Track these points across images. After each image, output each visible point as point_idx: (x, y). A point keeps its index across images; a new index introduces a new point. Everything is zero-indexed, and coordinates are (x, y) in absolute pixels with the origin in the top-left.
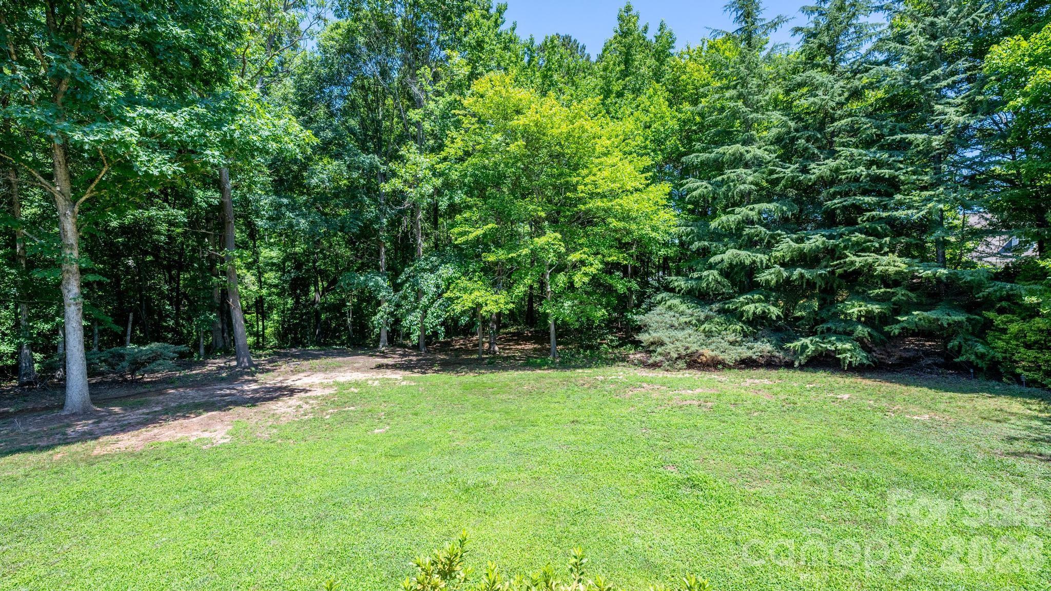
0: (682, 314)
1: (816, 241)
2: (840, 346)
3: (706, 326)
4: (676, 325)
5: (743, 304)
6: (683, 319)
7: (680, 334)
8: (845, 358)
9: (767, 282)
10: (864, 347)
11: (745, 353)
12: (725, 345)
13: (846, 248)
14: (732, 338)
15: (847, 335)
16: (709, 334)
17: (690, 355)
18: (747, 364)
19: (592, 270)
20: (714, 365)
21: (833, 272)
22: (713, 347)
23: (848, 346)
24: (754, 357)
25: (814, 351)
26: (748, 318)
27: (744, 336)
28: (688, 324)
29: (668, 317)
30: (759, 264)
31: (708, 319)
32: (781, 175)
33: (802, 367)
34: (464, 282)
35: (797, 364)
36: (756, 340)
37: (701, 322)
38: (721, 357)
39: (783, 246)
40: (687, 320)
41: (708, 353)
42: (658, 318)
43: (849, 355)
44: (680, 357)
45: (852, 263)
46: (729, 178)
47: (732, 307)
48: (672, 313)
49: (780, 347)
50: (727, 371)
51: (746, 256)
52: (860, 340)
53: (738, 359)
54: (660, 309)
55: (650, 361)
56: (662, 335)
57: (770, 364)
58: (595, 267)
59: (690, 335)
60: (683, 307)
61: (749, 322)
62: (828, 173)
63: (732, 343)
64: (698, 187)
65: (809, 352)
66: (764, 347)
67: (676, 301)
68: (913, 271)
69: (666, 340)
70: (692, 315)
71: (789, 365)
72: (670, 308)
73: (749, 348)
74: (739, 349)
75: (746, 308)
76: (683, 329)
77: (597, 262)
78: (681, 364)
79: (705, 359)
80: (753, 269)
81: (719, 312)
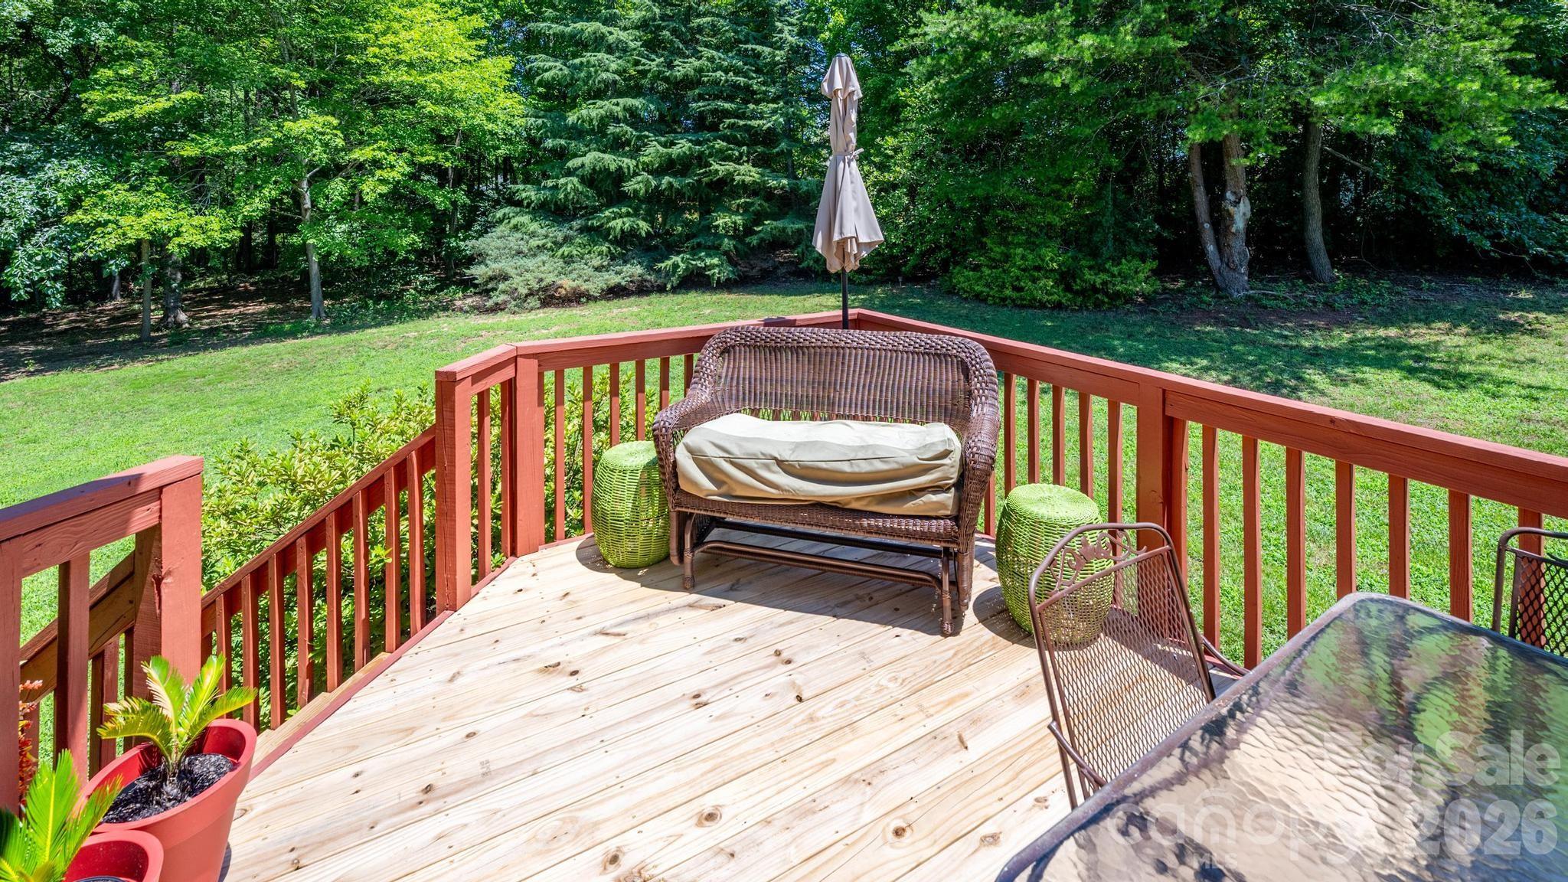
0: (533, 235)
1: (683, 146)
2: (708, 261)
3: (565, 250)
4: (525, 250)
5: (609, 219)
6: (534, 243)
7: (530, 263)
8: (713, 274)
9: (636, 192)
10: (731, 261)
11: (613, 279)
12: (590, 271)
13: (711, 155)
14: (597, 262)
15: (714, 249)
16: (568, 260)
17: (545, 289)
18: (616, 292)
19: (395, 175)
20: (577, 298)
21: (699, 181)
22: (574, 275)
23: (716, 261)
24: (623, 283)
25: (685, 270)
26: (615, 237)
27: (612, 259)
28: (541, 248)
29: (514, 241)
30: (626, 170)
31: (567, 240)
32: (647, 67)
33: (675, 290)
34: (119, 193)
35: (669, 286)
36: (625, 262)
37: (559, 245)
38: (584, 287)
39: (650, 150)
40: (540, 243)
41: (568, 283)
42: (499, 243)
43: (716, 271)
44: (531, 294)
45: (717, 171)
46: (588, 62)
47: (596, 223)
48: (519, 235)
49: (650, 268)
50: (591, 304)
51: (611, 161)
52: (726, 253)
53: (605, 287)
54: (500, 230)
55: (490, 303)
56: (506, 265)
57: (642, 289)
58: (399, 169)
59: (544, 263)
60: (534, 227)
61: (616, 242)
62: (692, 72)
63: (598, 269)
64: (553, 69)
65: (680, 271)
66: (634, 270)
67: (525, 219)
68: (764, 181)
69: (512, 272)
70: (546, 237)
71: (661, 289)
72: (516, 228)
73: (617, 273)
74: (606, 275)
75: (612, 224)
76: (535, 255)
77: (401, 163)
78: (533, 302)
79: (564, 292)
80: (620, 176)
81: (582, 230)
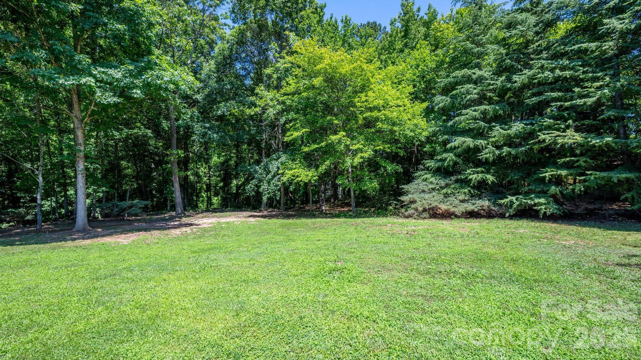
0: (431, 183)
1: (518, 127)
2: (537, 201)
3: (445, 191)
4: (427, 190)
5: (470, 174)
6: (431, 186)
7: (427, 196)
8: (541, 209)
9: (486, 159)
11: (470, 207)
12: (457, 202)
14: (462, 197)
15: (543, 193)
16: (446, 195)
17: (432, 209)
18: (472, 215)
19: (366, 155)
20: (449, 215)
21: (531, 149)
22: (448, 204)
23: (542, 200)
24: (476, 210)
25: (518, 206)
26: (474, 185)
27: (472, 196)
28: (433, 189)
29: (422, 186)
30: (480, 147)
31: (447, 185)
32: (495, 86)
33: (511, 217)
35: (507, 215)
36: (480, 199)
37: (443, 188)
38: (453, 210)
39: (495, 133)
40: (433, 187)
41: (444, 207)
42: (415, 187)
43: (543, 207)
44: (425, 210)
46: (460, 91)
47: (463, 177)
48: (425, 183)
49: (495, 204)
50: (457, 219)
51: (469, 142)
52: (552, 196)
53: (465, 211)
54: (417, 181)
55: (406, 214)
56: (416, 197)
57: (490, 215)
58: (368, 153)
59: (433, 197)
60: (432, 179)
61: (474, 187)
62: (527, 80)
63: (462, 201)
64: (442, 100)
65: (515, 206)
66: (485, 203)
67: (429, 176)
69: (418, 200)
70: (437, 184)
71: (502, 216)
72: (424, 180)
73: (473, 204)
74: (466, 205)
75: (471, 177)
76: (430, 193)
77: (370, 150)
78: (426, 215)
79: (441, 211)
80: (478, 149)
81: (457, 181)
